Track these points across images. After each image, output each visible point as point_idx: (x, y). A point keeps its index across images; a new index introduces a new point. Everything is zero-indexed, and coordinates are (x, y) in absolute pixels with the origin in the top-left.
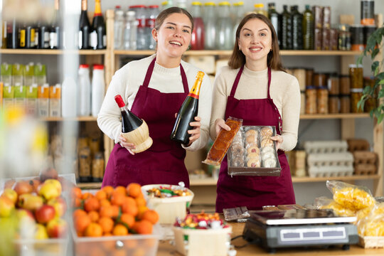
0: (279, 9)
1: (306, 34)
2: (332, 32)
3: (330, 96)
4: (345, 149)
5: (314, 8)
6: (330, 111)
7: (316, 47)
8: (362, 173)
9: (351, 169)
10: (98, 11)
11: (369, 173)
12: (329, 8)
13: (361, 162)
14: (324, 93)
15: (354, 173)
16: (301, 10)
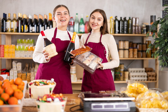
0: (119, 19)
1: (129, 28)
2: (140, 27)
3: (138, 51)
4: (144, 71)
5: (132, 18)
6: (138, 57)
7: (133, 33)
8: (150, 80)
9: (146, 78)
10: (50, 19)
11: (153, 80)
12: (138, 18)
13: (150, 76)
14: (136, 50)
15: (147, 80)
16: (127, 19)
